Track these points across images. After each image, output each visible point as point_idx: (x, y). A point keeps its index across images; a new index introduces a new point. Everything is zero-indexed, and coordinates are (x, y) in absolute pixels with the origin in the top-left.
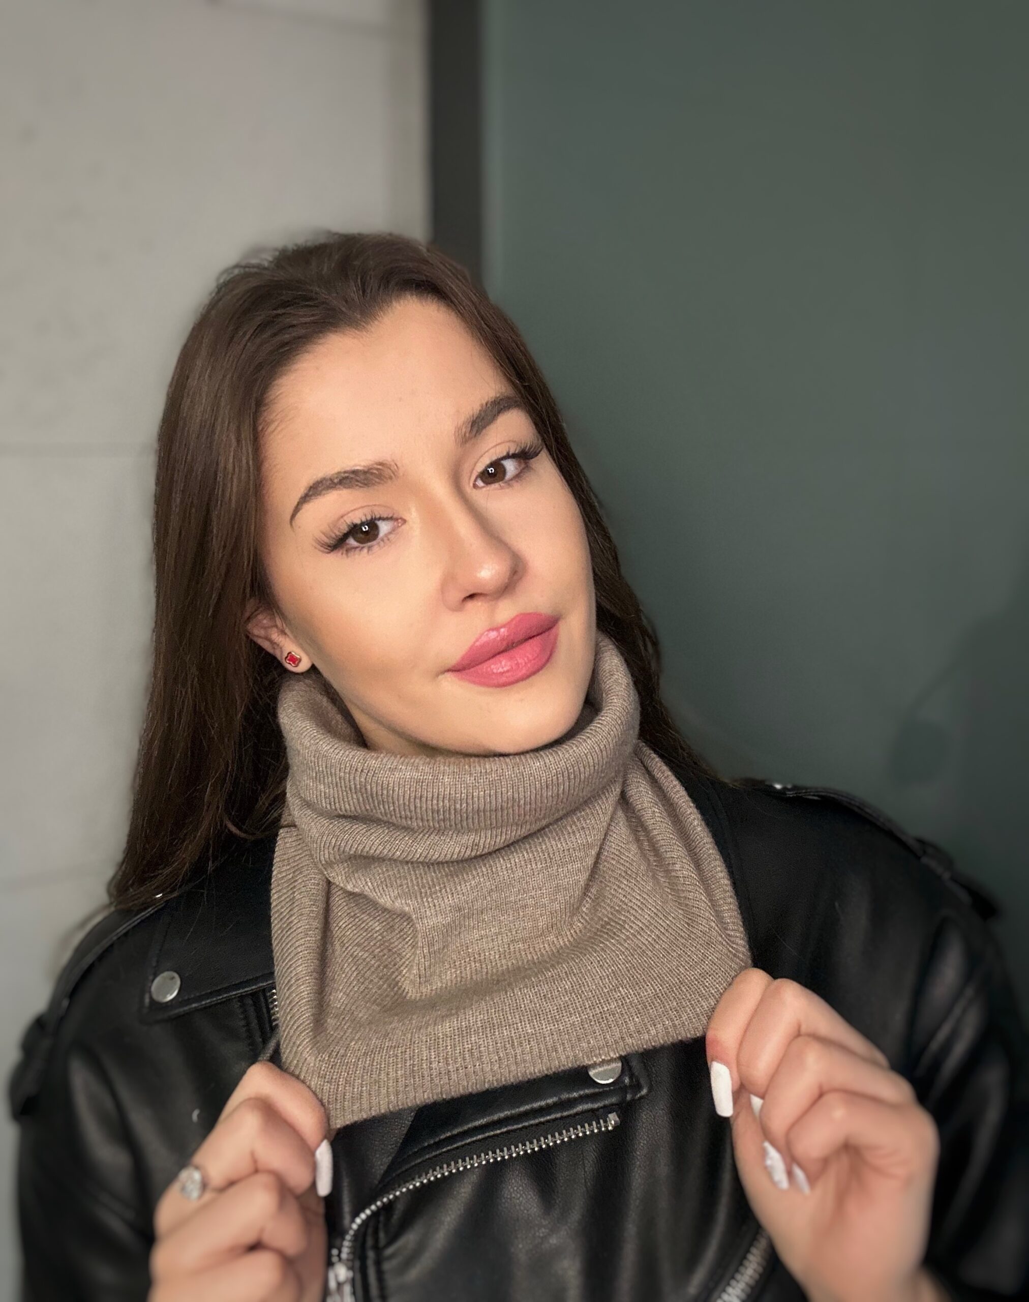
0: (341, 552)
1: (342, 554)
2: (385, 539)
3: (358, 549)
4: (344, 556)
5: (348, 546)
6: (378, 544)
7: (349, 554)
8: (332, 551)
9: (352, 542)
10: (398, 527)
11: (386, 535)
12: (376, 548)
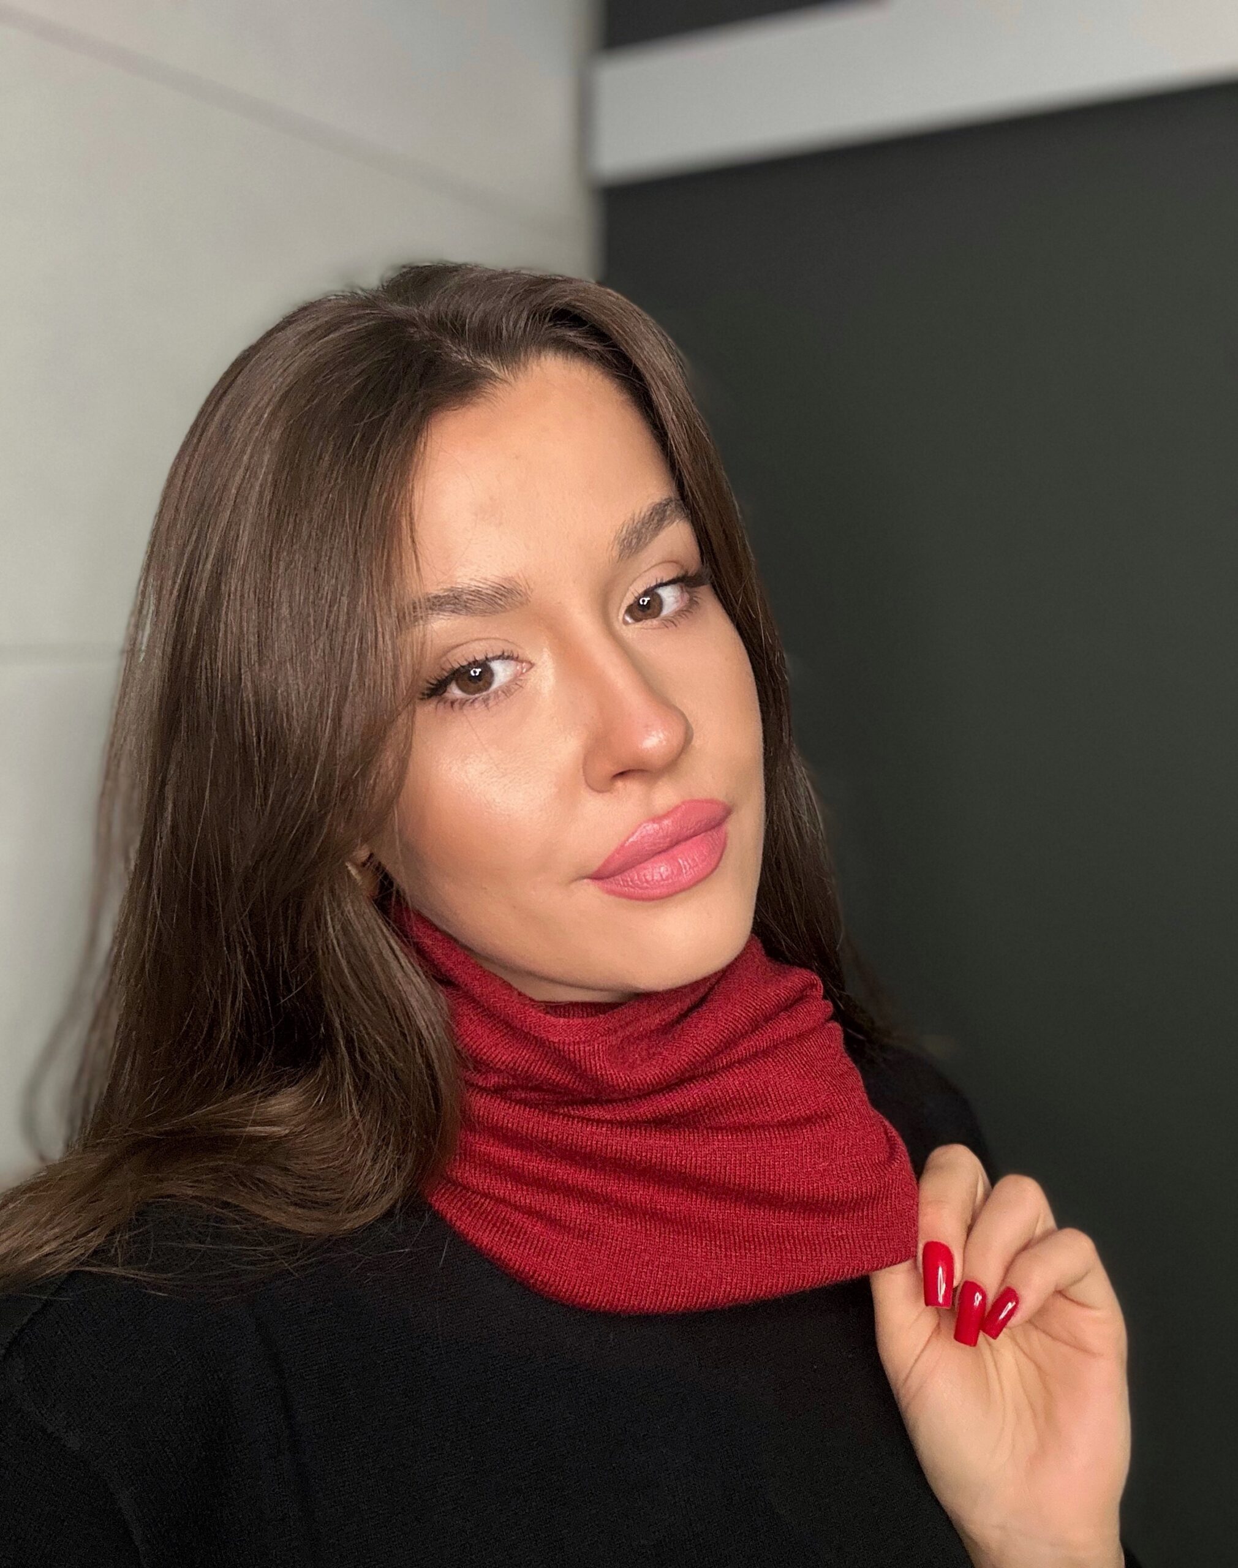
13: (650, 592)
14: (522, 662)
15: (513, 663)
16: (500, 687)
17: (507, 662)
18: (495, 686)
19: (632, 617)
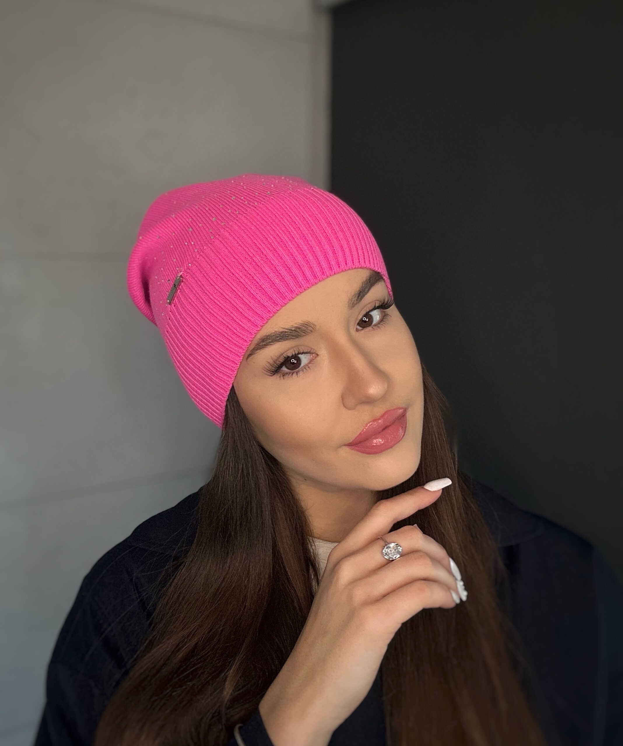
0: (279, 375)
1: (280, 377)
2: (307, 368)
3: (291, 374)
4: (282, 378)
5: (283, 372)
6: (303, 371)
7: (285, 377)
8: (274, 375)
9: (284, 369)
10: (313, 359)
11: (307, 365)
12: (301, 374)
13: (367, 315)
14: (313, 353)
15: (309, 354)
16: (304, 366)
17: (306, 355)
18: (302, 365)
19: (360, 326)
